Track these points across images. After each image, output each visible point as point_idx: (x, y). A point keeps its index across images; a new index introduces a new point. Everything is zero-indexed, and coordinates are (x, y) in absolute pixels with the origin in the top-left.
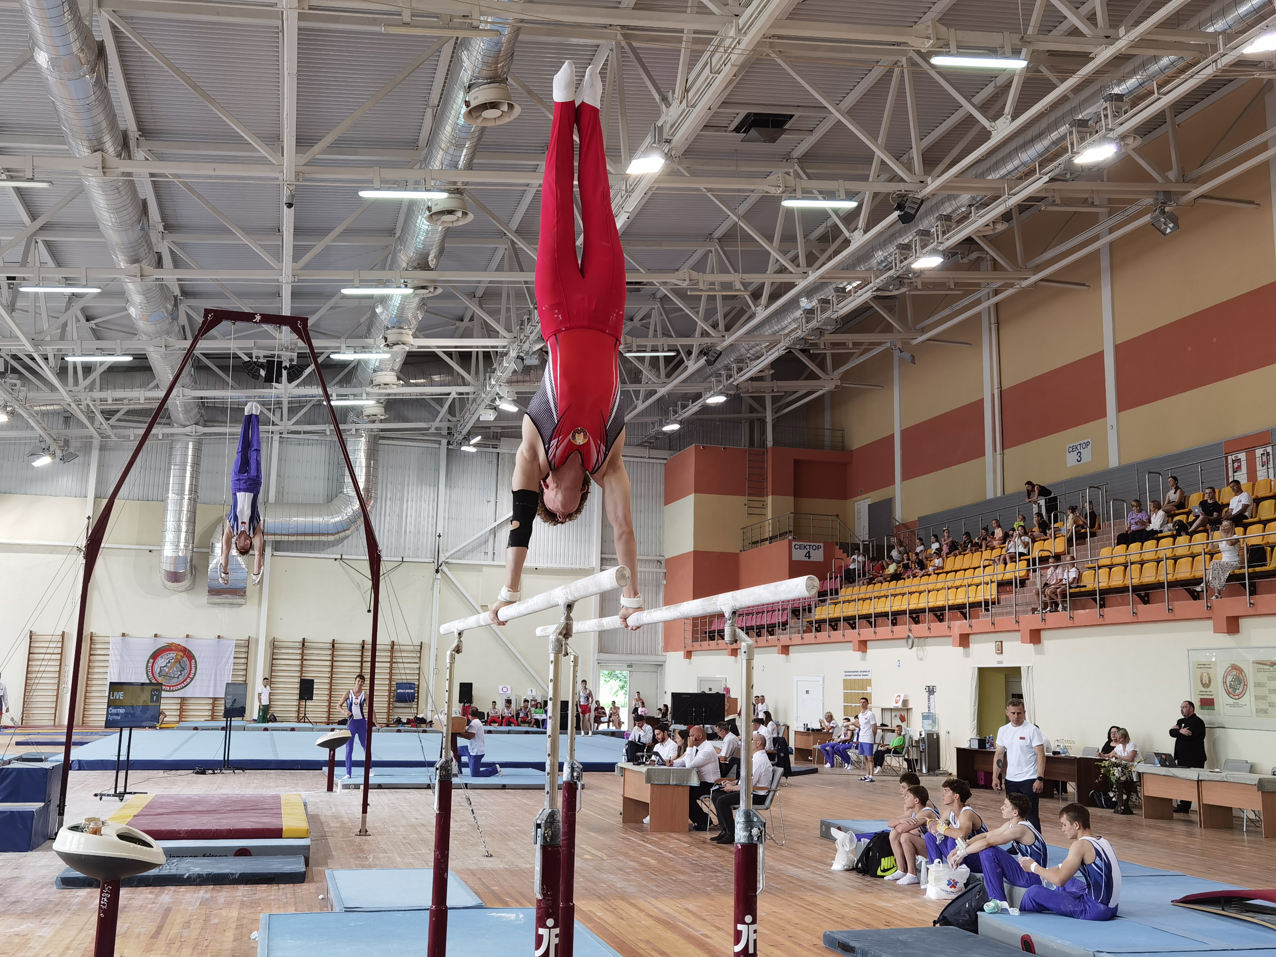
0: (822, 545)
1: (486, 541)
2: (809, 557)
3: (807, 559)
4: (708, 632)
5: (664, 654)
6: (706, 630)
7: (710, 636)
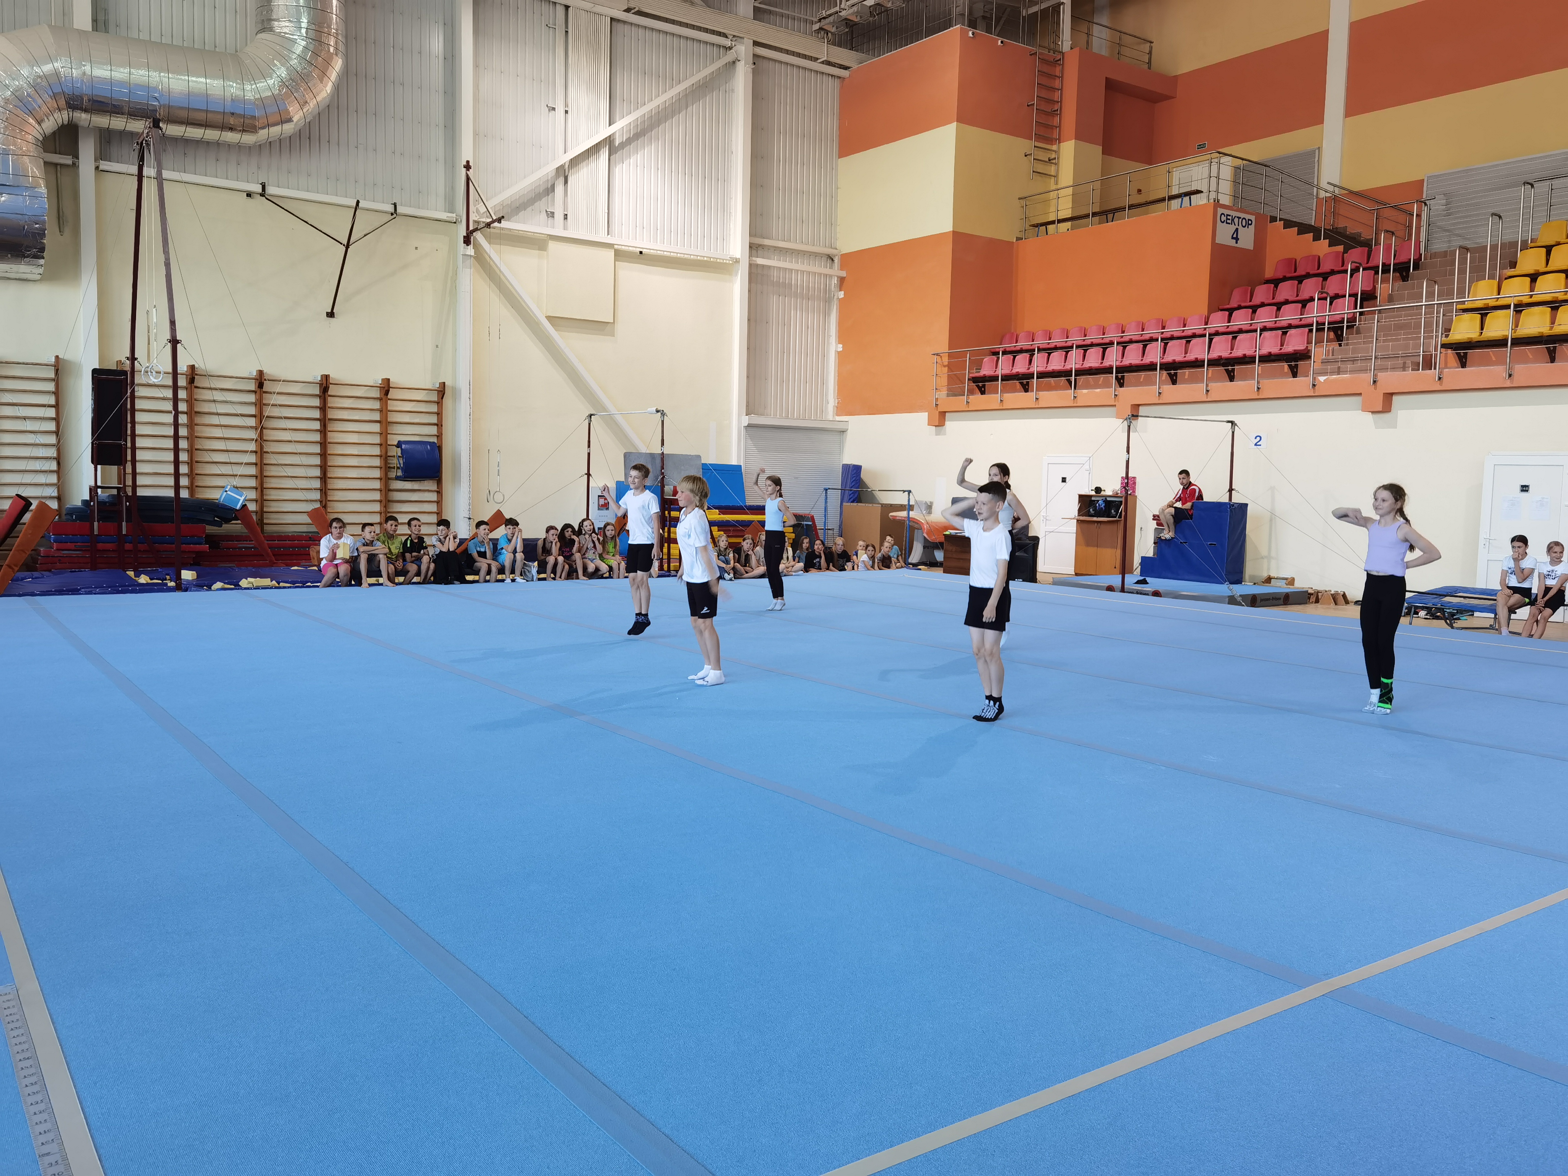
0: (1253, 218)
1: (552, 189)
2: (1237, 239)
3: (1232, 243)
4: (975, 380)
5: (838, 418)
6: (971, 375)
7: (978, 386)
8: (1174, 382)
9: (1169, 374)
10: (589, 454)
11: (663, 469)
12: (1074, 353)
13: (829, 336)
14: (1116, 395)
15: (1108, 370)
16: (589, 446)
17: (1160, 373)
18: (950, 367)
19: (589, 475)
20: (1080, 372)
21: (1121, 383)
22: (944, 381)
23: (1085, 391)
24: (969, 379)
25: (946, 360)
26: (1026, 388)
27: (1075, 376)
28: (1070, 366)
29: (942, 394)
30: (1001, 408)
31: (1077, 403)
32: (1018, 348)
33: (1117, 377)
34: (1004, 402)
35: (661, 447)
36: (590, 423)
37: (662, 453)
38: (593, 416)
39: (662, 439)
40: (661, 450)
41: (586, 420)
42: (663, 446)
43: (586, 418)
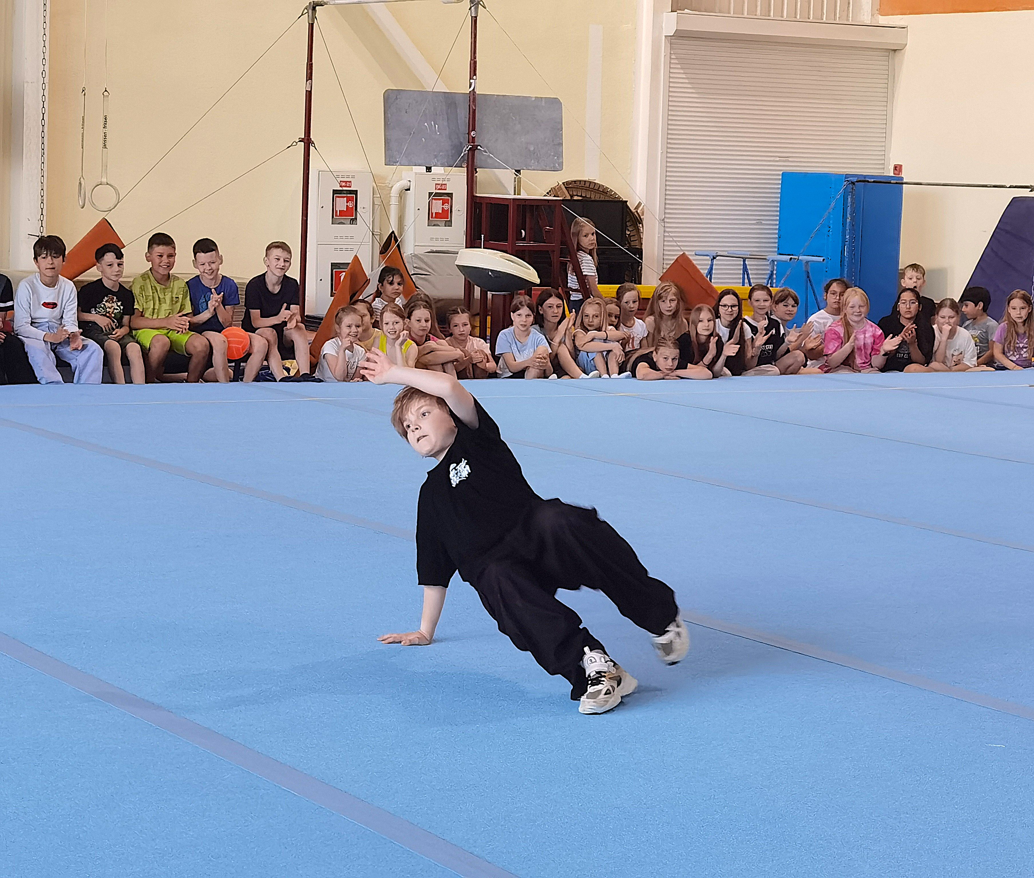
5: (883, 20)
10: (309, 94)
11: (474, 129)
16: (309, 77)
19: (307, 142)
35: (470, 79)
36: (311, 22)
37: (472, 93)
38: (317, 7)
39: (472, 62)
40: (470, 87)
41: (302, 15)
42: (474, 77)
43: (304, 10)
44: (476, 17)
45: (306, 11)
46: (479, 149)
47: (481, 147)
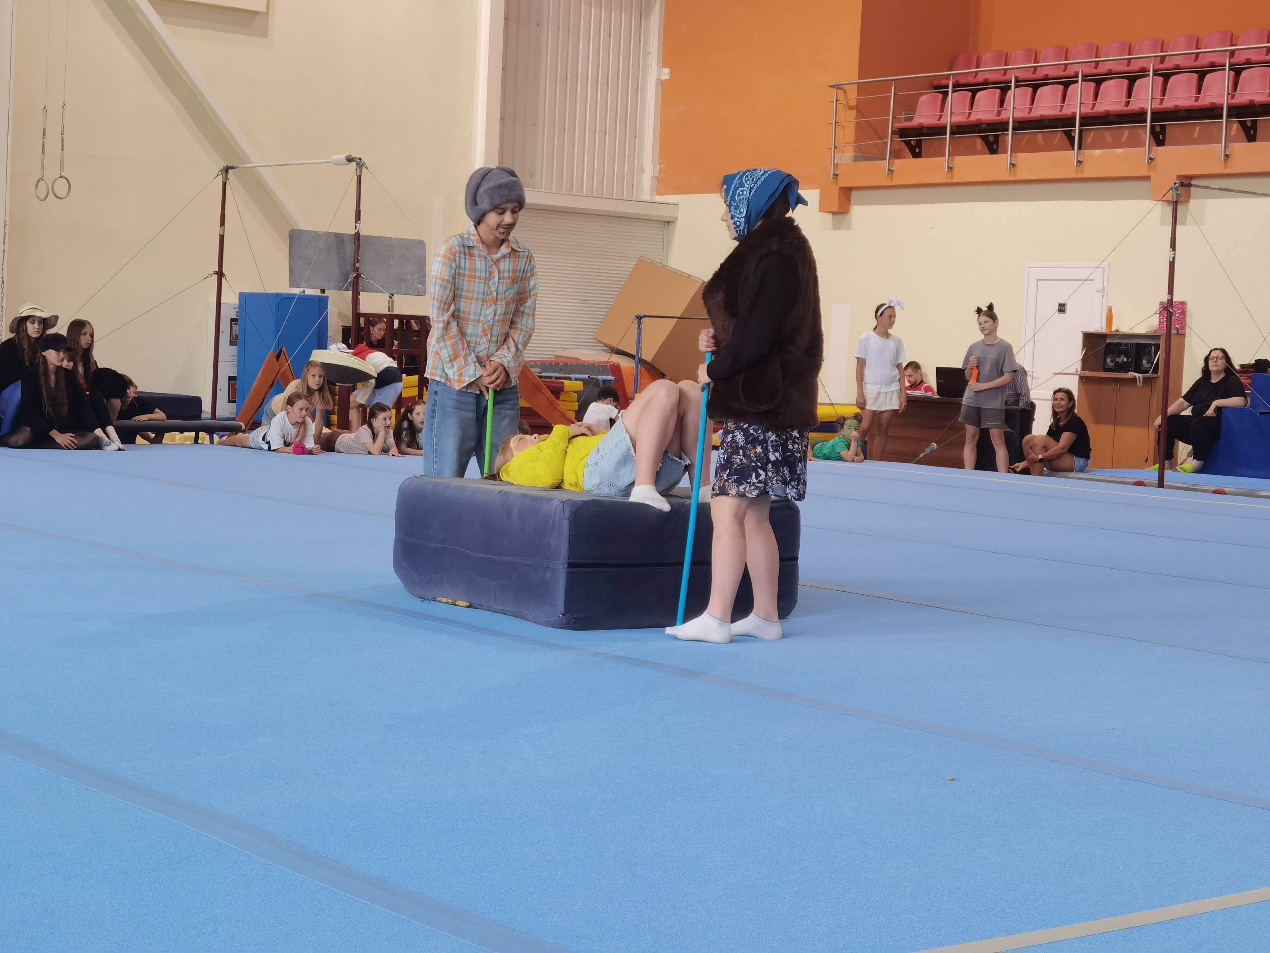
4: (903, 133)
5: (659, 198)
6: (897, 125)
7: (908, 143)
8: (1251, 138)
9: (1243, 124)
10: (222, 238)
11: (358, 261)
12: (1077, 89)
13: (647, 53)
14: (1152, 159)
15: (1138, 117)
16: (222, 223)
17: (1227, 121)
18: (859, 109)
19: (220, 274)
20: (1088, 120)
21: (1159, 138)
22: (848, 133)
23: (1097, 152)
24: (893, 133)
25: (853, 97)
26: (993, 147)
27: (1081, 125)
28: (1074, 110)
29: (846, 156)
30: (949, 181)
31: (1082, 173)
32: (980, 78)
33: (1153, 128)
34: (955, 170)
35: (356, 223)
36: (224, 182)
37: (357, 234)
38: (229, 171)
39: (357, 210)
40: (355, 229)
41: (218, 175)
42: (359, 222)
43: (219, 172)
44: (360, 176)
45: (220, 173)
46: (362, 277)
47: (363, 275)
